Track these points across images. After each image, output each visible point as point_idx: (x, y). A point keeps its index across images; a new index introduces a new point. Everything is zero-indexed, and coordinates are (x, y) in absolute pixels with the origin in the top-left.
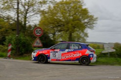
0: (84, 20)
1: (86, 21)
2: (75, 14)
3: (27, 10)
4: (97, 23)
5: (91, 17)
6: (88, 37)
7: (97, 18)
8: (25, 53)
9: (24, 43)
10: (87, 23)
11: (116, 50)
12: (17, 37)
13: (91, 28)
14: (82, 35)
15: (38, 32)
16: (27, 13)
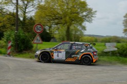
0: (82, 13)
1: (84, 14)
2: (73, 7)
3: (27, 5)
4: (95, 17)
5: (90, 10)
6: (85, 30)
7: (96, 12)
8: (24, 50)
9: (24, 39)
10: (86, 16)
11: (118, 48)
12: (17, 33)
13: (90, 21)
14: (79, 28)
15: (39, 29)
16: (26, 8)
